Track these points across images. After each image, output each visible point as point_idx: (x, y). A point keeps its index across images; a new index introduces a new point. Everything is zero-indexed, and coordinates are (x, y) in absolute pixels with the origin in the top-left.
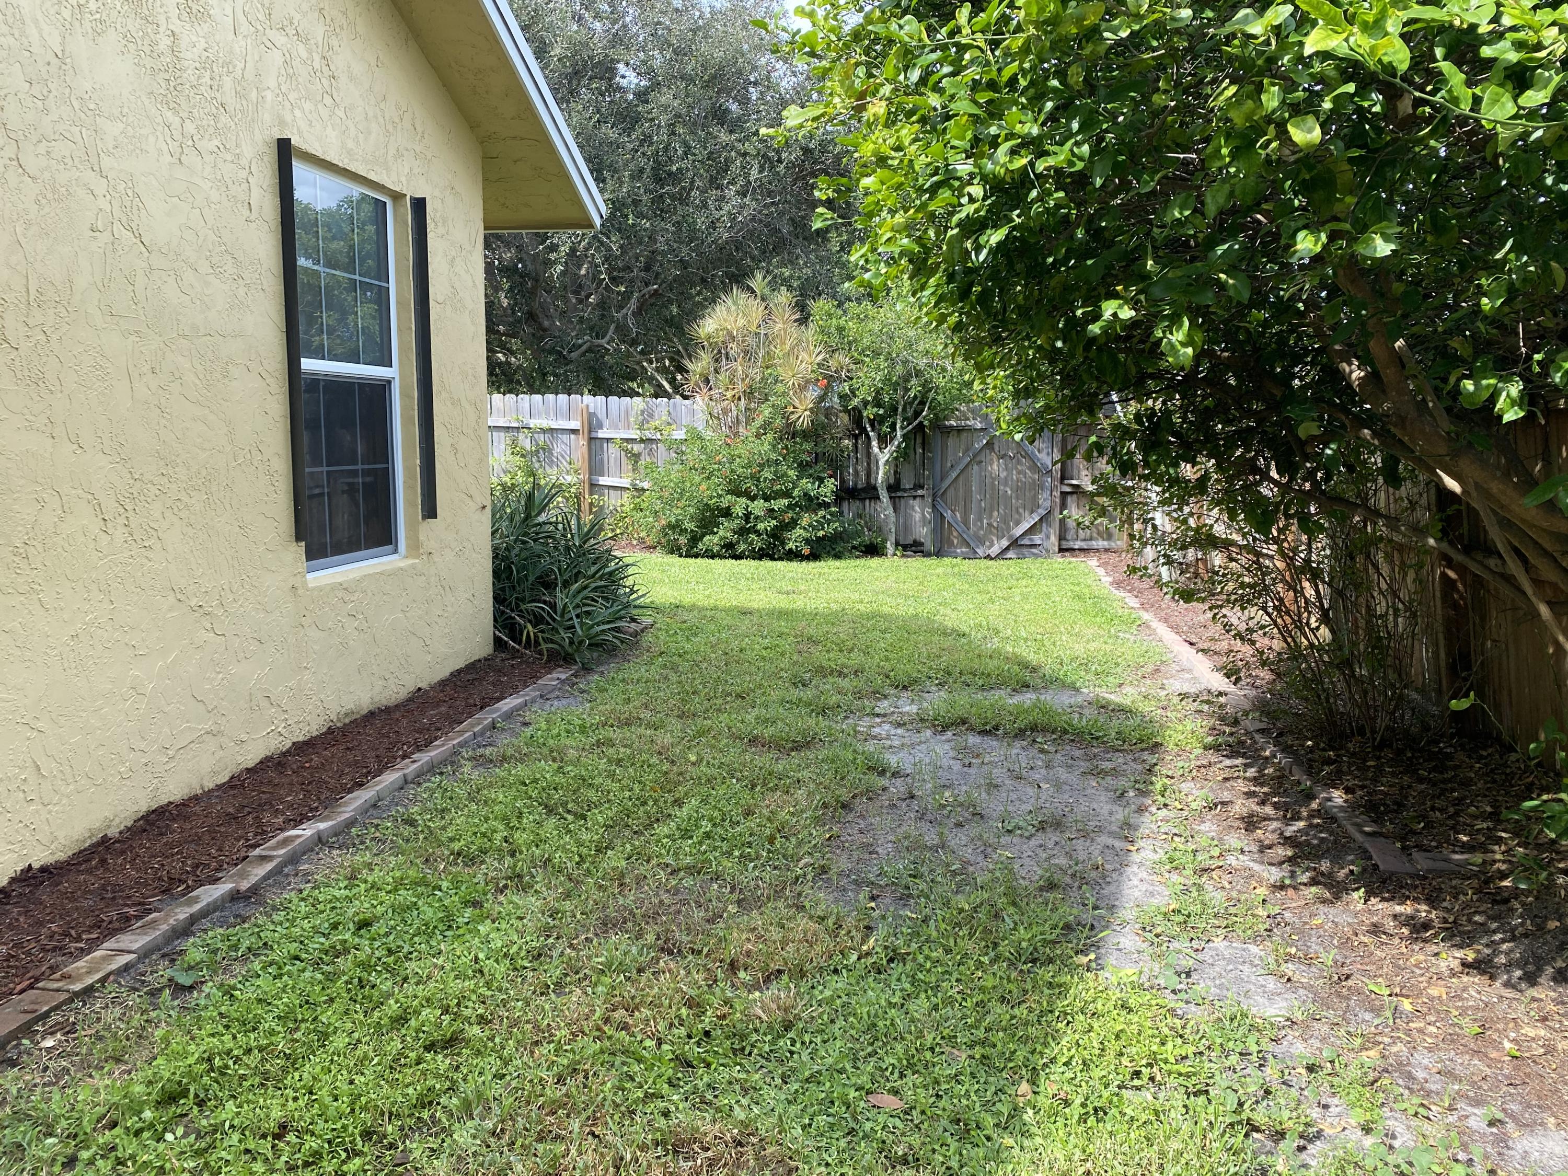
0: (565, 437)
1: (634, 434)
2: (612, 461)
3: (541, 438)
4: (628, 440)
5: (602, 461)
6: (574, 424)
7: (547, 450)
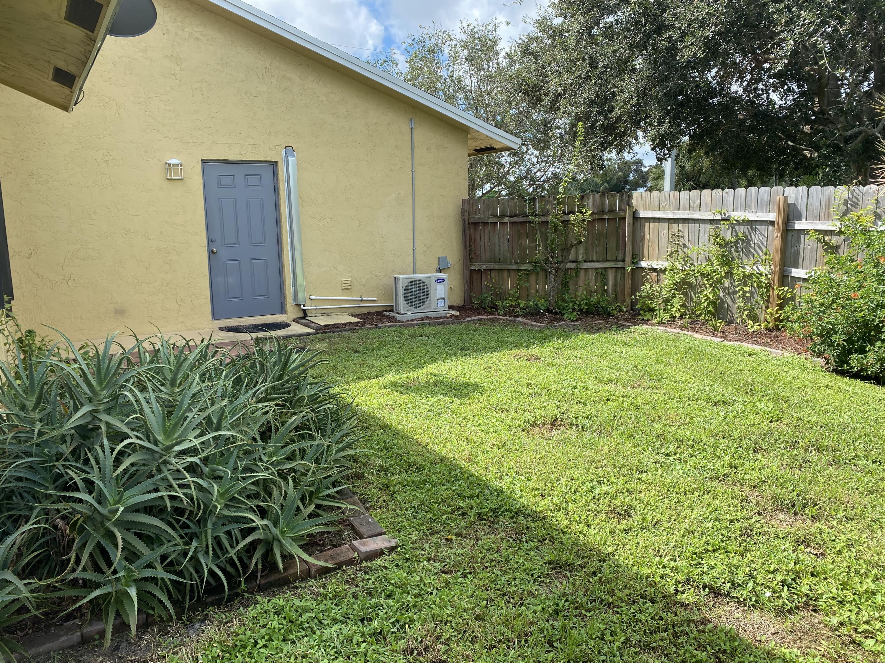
0: (763, 229)
1: (833, 225)
2: (808, 252)
3: (741, 230)
4: (826, 232)
5: (797, 253)
6: (772, 216)
7: (747, 241)
